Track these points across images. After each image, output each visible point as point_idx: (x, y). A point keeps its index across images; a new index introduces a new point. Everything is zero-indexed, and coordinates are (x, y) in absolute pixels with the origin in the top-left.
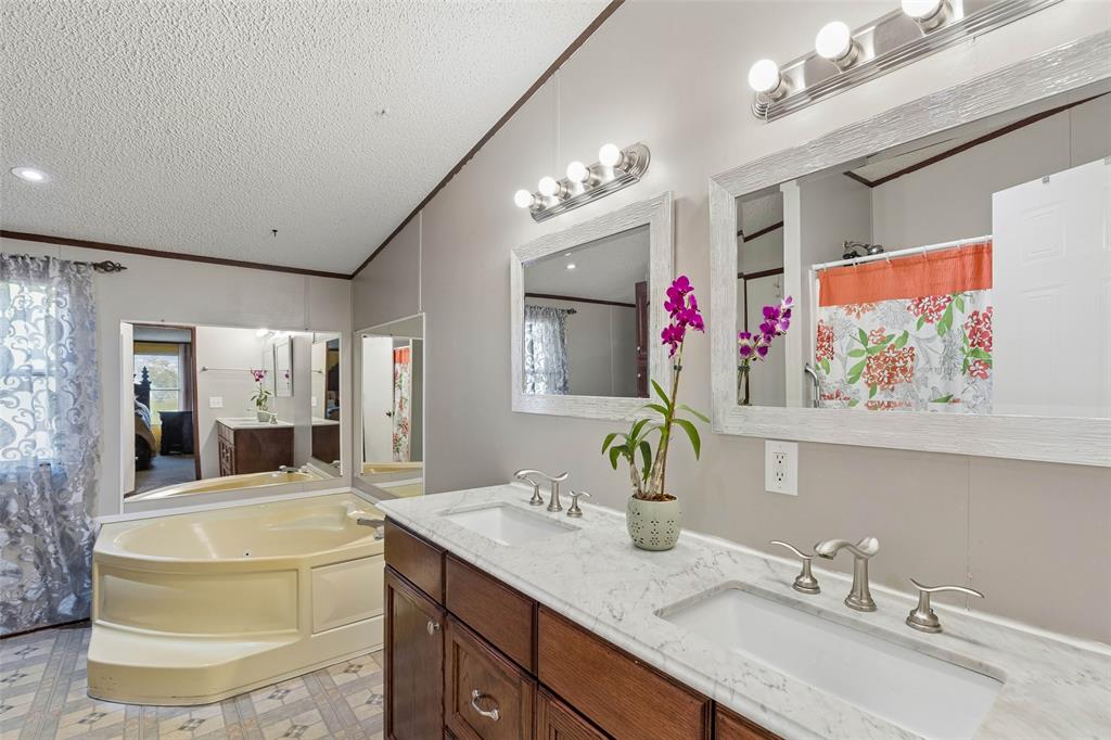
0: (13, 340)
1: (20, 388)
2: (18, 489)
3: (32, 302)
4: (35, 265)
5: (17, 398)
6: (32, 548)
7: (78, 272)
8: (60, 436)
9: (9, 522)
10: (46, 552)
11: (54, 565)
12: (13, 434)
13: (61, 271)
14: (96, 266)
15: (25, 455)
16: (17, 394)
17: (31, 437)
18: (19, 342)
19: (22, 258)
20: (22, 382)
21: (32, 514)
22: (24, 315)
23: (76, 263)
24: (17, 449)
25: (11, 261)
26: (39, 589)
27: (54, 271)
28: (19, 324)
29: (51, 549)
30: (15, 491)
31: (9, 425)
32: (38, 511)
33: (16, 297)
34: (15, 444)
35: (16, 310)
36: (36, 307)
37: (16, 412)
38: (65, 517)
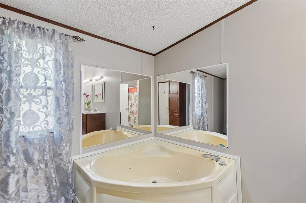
0: (38, 69)
1: (42, 94)
2: (39, 146)
3: (46, 51)
4: (48, 33)
5: (40, 99)
6: (44, 175)
7: (66, 39)
8: (59, 119)
9: (34, 164)
10: (51, 177)
11: (54, 184)
12: (38, 118)
13: (60, 37)
14: (73, 37)
15: (44, 128)
16: (41, 97)
17: (47, 119)
18: (42, 70)
19: (43, 29)
20: (43, 91)
21: (46, 158)
22: (43, 57)
23: (66, 35)
24: (40, 126)
25: (38, 29)
26: (46, 196)
27: (57, 37)
28: (41, 61)
29: (53, 175)
30: (38, 147)
31: (36, 113)
32: (48, 157)
33: (40, 48)
34: (39, 123)
35: (40, 54)
36: (48, 54)
37: (40, 107)
38: (62, 159)
